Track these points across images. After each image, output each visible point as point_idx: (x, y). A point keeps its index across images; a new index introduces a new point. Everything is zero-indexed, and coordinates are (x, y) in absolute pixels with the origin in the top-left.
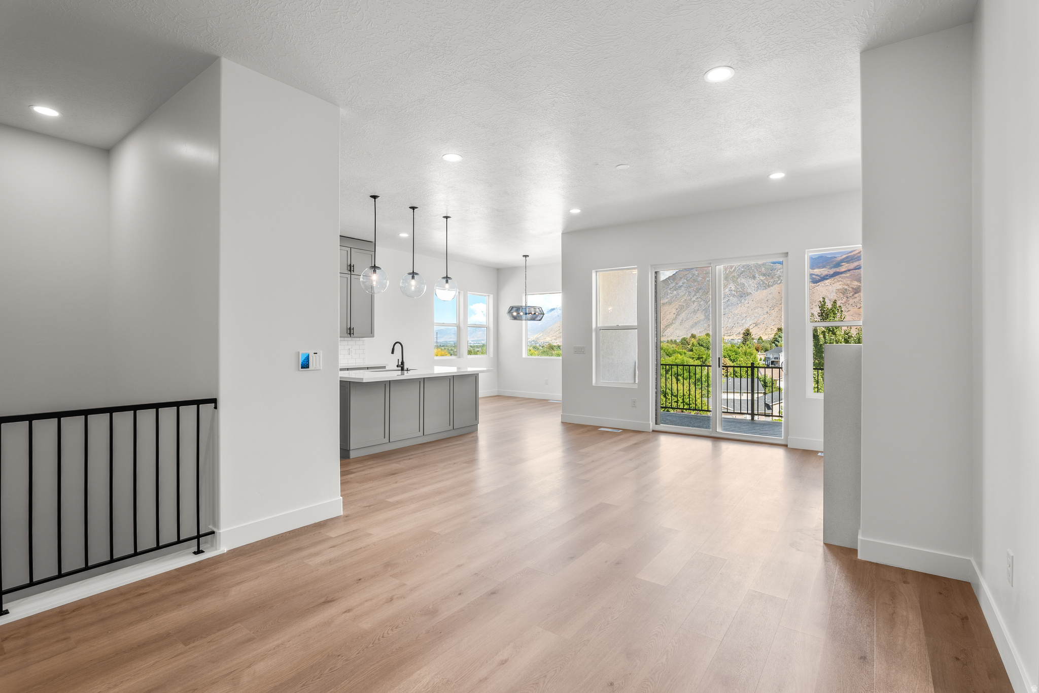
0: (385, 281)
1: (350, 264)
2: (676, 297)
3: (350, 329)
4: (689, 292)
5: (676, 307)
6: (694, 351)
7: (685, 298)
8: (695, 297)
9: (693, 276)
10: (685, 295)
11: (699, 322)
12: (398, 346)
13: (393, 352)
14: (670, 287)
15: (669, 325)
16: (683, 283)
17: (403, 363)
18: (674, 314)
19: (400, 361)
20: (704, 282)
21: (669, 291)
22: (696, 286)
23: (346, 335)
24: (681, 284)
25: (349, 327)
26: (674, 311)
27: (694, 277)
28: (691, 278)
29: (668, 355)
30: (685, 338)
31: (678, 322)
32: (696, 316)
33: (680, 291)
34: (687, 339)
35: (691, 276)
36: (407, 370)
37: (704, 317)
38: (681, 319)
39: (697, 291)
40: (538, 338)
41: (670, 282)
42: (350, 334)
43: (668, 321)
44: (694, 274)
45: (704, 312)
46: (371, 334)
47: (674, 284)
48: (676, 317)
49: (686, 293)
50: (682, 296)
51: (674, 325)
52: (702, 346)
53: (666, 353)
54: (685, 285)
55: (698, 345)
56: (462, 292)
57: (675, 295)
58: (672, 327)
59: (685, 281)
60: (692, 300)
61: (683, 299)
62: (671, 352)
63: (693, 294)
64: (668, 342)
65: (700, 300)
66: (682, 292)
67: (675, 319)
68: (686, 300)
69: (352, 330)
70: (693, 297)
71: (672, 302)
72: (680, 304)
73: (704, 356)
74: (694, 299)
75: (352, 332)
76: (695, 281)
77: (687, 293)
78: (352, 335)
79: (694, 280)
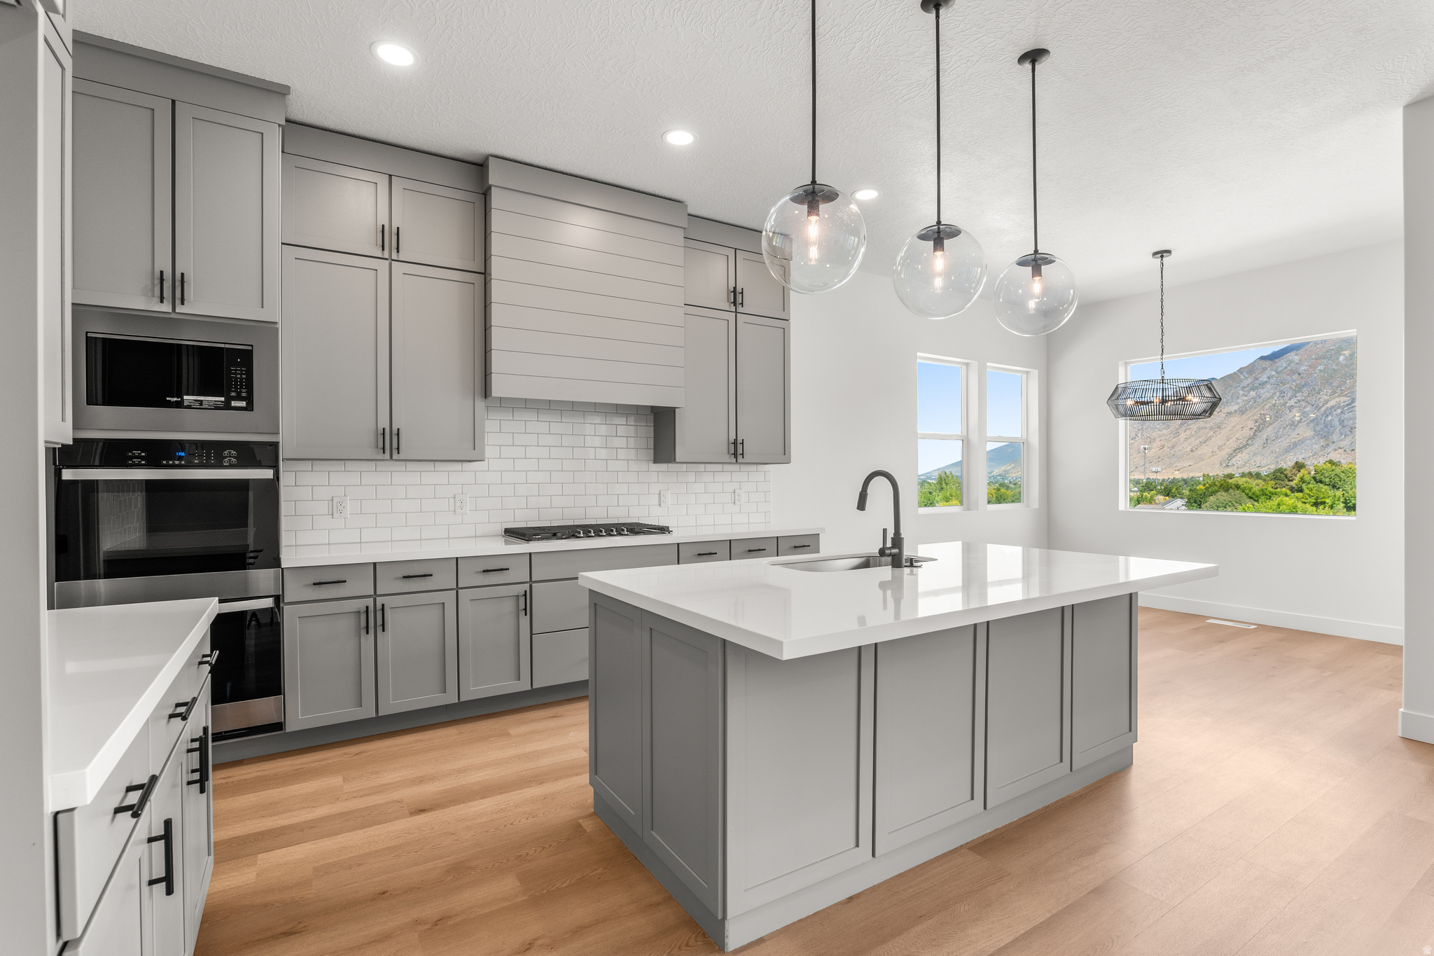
0: (853, 240)
1: (735, 288)
2: (1255, 402)
3: (735, 443)
4: (1282, 392)
5: (1256, 418)
6: (1307, 491)
7: (1274, 402)
8: (1295, 400)
9: (1289, 365)
10: (1272, 397)
11: (1302, 441)
12: (880, 484)
13: (861, 505)
14: (1242, 385)
15: (1241, 448)
16: (1269, 378)
17: (897, 541)
18: (1251, 429)
19: (890, 534)
20: (1312, 374)
21: (1241, 392)
22: (1295, 381)
23: (727, 458)
24: (1265, 380)
25: (732, 437)
26: (1251, 424)
27: (1293, 365)
28: (1286, 368)
29: (1251, 498)
30: (1281, 469)
31: (1258, 443)
32: (1297, 432)
33: (1262, 391)
34: (1285, 470)
35: (1285, 365)
36: (912, 565)
37: (1312, 433)
38: (1265, 437)
39: (1299, 389)
40: (1007, 472)
41: (1242, 377)
42: (735, 455)
43: (1239, 442)
44: (1291, 362)
45: (1312, 425)
46: (783, 454)
47: (1250, 380)
48: (1254, 435)
49: (1275, 394)
50: (1268, 399)
51: (1250, 448)
52: (1321, 482)
53: (1247, 494)
54: (1272, 381)
55: (1313, 481)
56: (974, 364)
57: (1253, 398)
58: (1246, 451)
59: (1273, 373)
60: (1288, 405)
61: (1269, 405)
62: (1258, 493)
63: (1289, 395)
64: (1243, 475)
65: (1303, 404)
66: (1265, 392)
67: (1253, 438)
68: (1274, 405)
69: (740, 447)
70: (1290, 399)
71: (1246, 410)
72: (1262, 412)
73: (1327, 501)
74: (1292, 403)
75: (740, 451)
76: (1293, 372)
77: (1278, 394)
78: (740, 457)
79: (1291, 370)
